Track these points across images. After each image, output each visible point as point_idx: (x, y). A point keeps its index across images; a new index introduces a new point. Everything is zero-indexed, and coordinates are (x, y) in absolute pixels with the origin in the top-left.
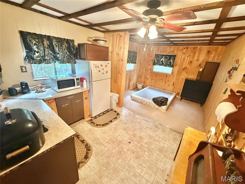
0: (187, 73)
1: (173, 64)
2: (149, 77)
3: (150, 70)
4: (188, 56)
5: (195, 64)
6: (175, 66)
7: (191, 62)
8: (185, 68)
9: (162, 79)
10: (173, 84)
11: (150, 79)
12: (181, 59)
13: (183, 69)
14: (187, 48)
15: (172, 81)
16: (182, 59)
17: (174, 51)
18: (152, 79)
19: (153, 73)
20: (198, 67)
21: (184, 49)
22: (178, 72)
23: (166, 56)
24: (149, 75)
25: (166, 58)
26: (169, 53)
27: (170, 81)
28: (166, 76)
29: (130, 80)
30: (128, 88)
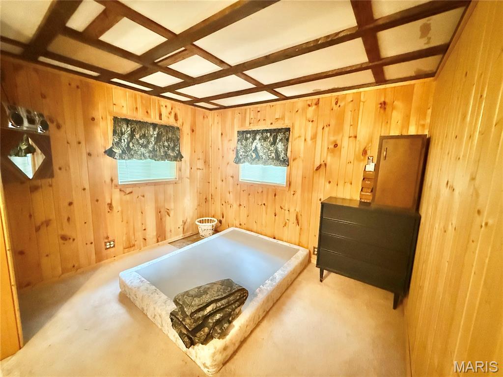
0: (330, 182)
1: (286, 154)
2: (231, 198)
3: (232, 177)
4: (323, 128)
5: (349, 149)
6: (294, 160)
7: (336, 146)
8: (320, 165)
9: (264, 204)
10: (297, 219)
11: (235, 206)
12: (305, 140)
13: (315, 169)
14: (317, 104)
15: (292, 210)
16: (308, 139)
17: (283, 118)
18: (240, 205)
19: (240, 186)
20: (359, 160)
21: (309, 106)
22: (304, 177)
23: (265, 134)
24: (231, 193)
25: (265, 139)
26: (272, 124)
27: (286, 208)
28: (275, 195)
29: (166, 214)
30: (160, 239)
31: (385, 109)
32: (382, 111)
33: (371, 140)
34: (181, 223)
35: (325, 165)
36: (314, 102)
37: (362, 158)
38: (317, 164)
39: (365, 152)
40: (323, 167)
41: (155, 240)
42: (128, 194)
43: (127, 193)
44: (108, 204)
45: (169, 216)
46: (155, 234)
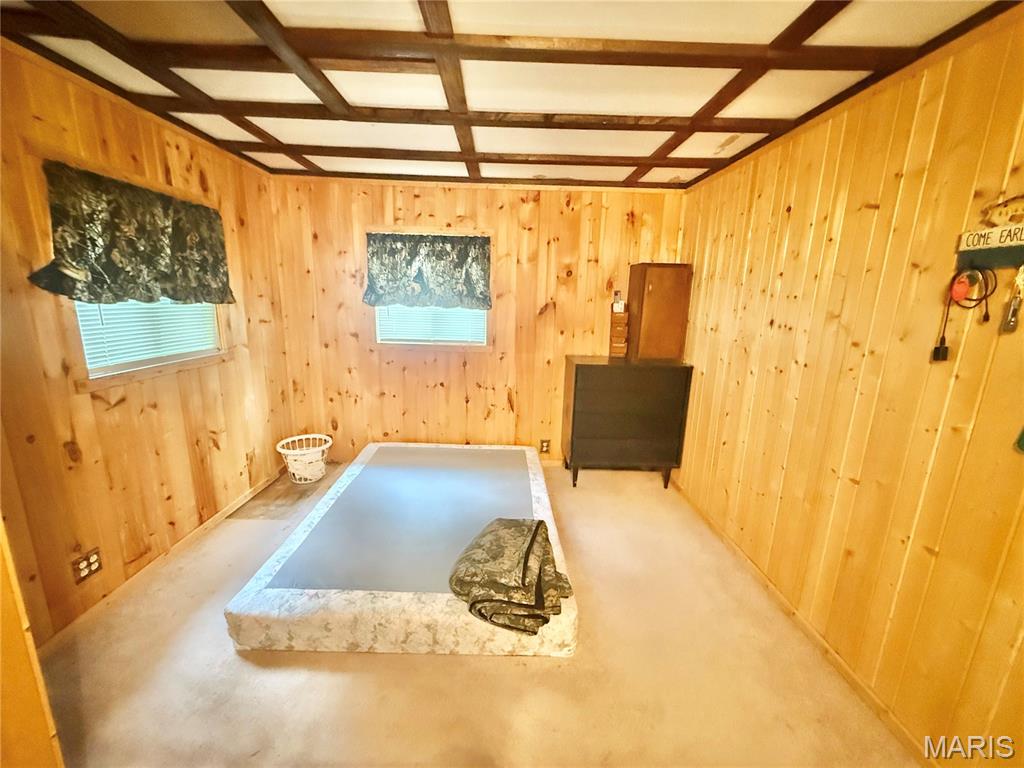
0: (562, 333)
1: (487, 285)
2: (354, 382)
3: (355, 335)
4: (549, 243)
5: (588, 279)
6: (498, 297)
7: (569, 273)
8: (547, 305)
9: (442, 384)
10: (510, 401)
11: (369, 398)
12: (518, 261)
13: (538, 312)
14: (537, 199)
15: (499, 386)
16: (524, 260)
17: (473, 216)
18: (383, 394)
19: (380, 355)
20: (603, 297)
21: (523, 200)
22: (519, 328)
23: (439, 247)
24: (354, 371)
25: (440, 256)
26: (449, 225)
27: (489, 384)
28: (465, 364)
29: (212, 445)
30: (205, 513)
31: (633, 222)
32: (630, 226)
33: (617, 267)
34: (244, 462)
35: (555, 304)
36: (531, 196)
37: (607, 293)
38: (541, 303)
39: (610, 285)
40: (550, 308)
41: (195, 518)
42: (115, 405)
43: (113, 402)
44: (66, 445)
45: (218, 448)
46: (193, 503)
